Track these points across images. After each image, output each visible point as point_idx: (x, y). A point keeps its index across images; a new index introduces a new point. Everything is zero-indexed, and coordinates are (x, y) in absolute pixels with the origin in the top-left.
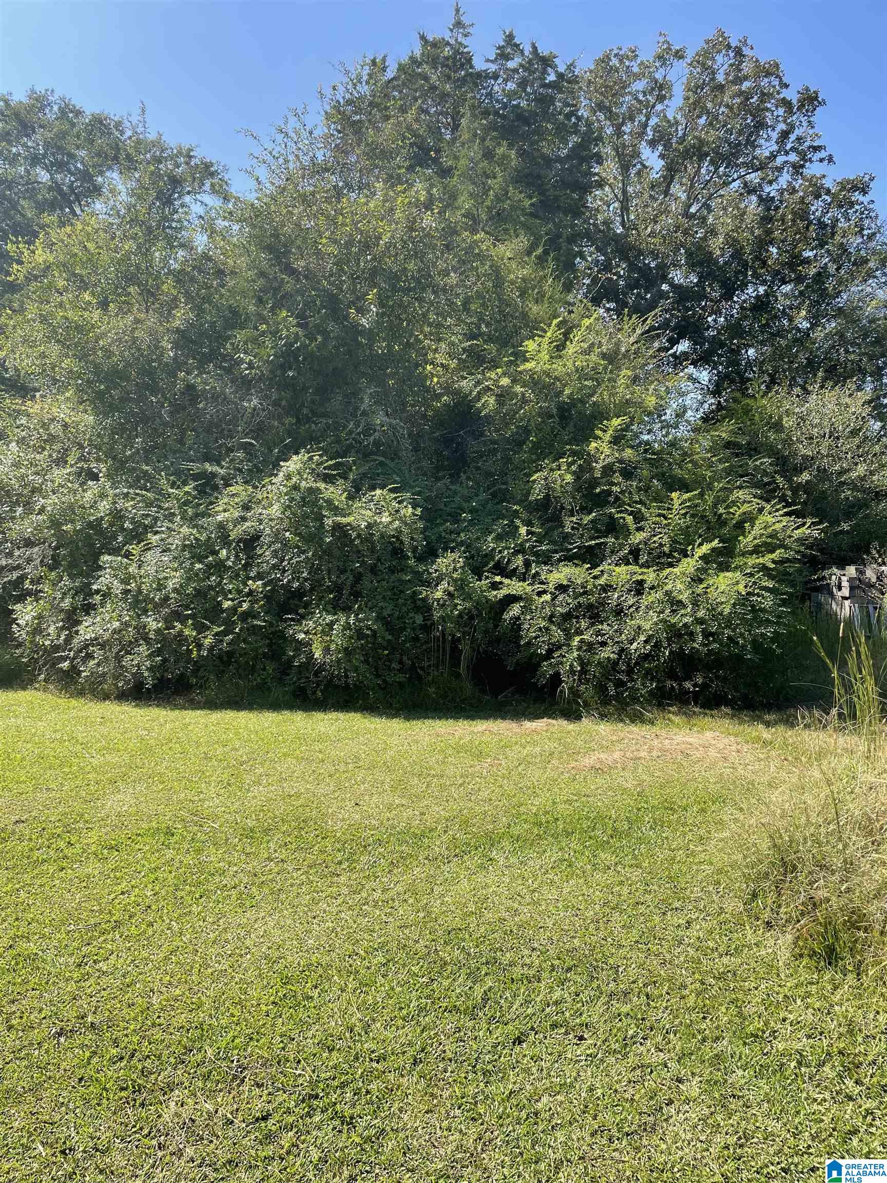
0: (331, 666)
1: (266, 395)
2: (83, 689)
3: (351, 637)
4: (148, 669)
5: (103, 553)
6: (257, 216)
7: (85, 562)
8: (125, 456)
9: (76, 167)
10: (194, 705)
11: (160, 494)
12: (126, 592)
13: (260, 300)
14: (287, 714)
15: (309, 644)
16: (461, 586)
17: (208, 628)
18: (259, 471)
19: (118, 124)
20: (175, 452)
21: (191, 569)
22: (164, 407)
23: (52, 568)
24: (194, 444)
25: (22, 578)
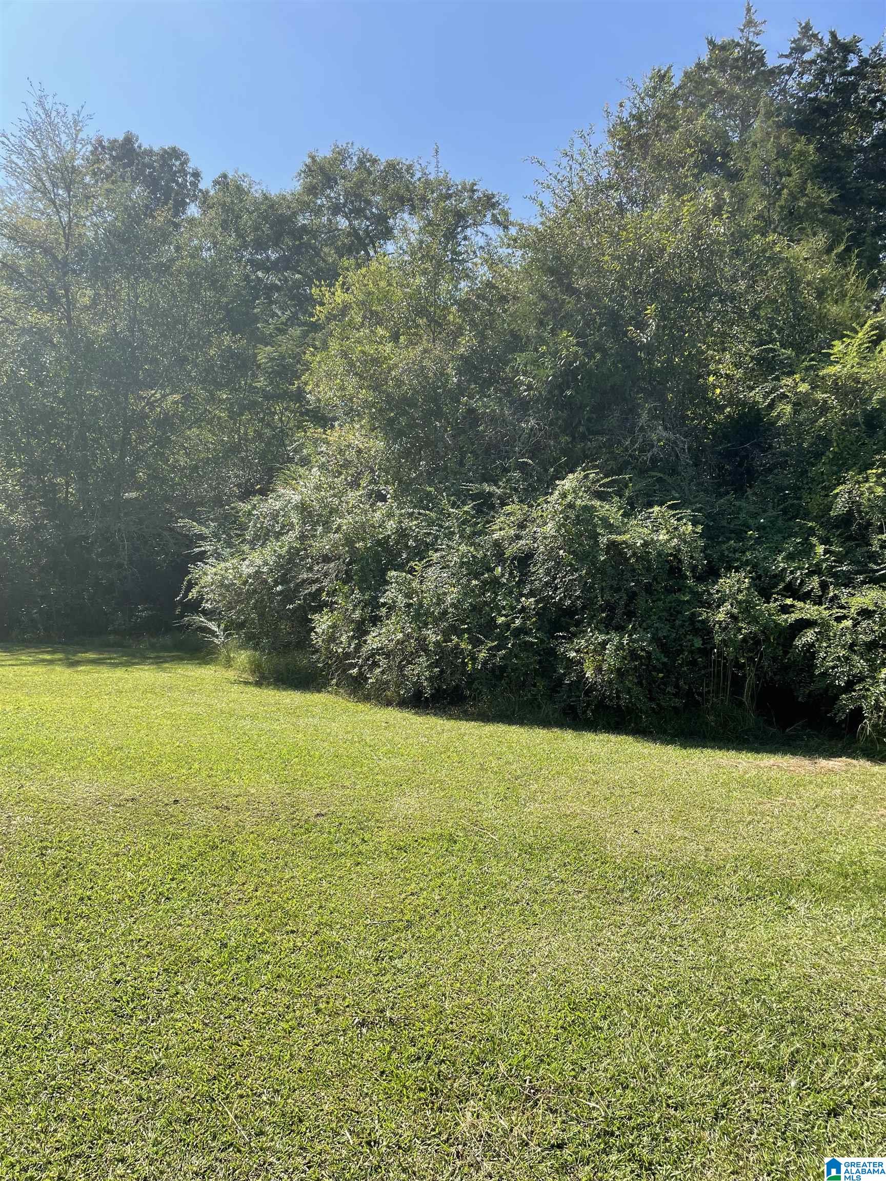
0: (602, 687)
1: (543, 415)
2: (369, 695)
3: (624, 658)
4: (426, 679)
5: (389, 570)
6: (540, 240)
7: (374, 577)
8: (409, 478)
9: (372, 213)
10: (468, 716)
11: (441, 513)
12: (409, 606)
13: (541, 323)
14: (557, 732)
15: (580, 663)
16: (746, 608)
17: (482, 643)
18: (535, 490)
19: (410, 167)
20: (455, 474)
21: (467, 586)
22: (447, 431)
23: (345, 582)
24: (473, 465)
25: (320, 590)
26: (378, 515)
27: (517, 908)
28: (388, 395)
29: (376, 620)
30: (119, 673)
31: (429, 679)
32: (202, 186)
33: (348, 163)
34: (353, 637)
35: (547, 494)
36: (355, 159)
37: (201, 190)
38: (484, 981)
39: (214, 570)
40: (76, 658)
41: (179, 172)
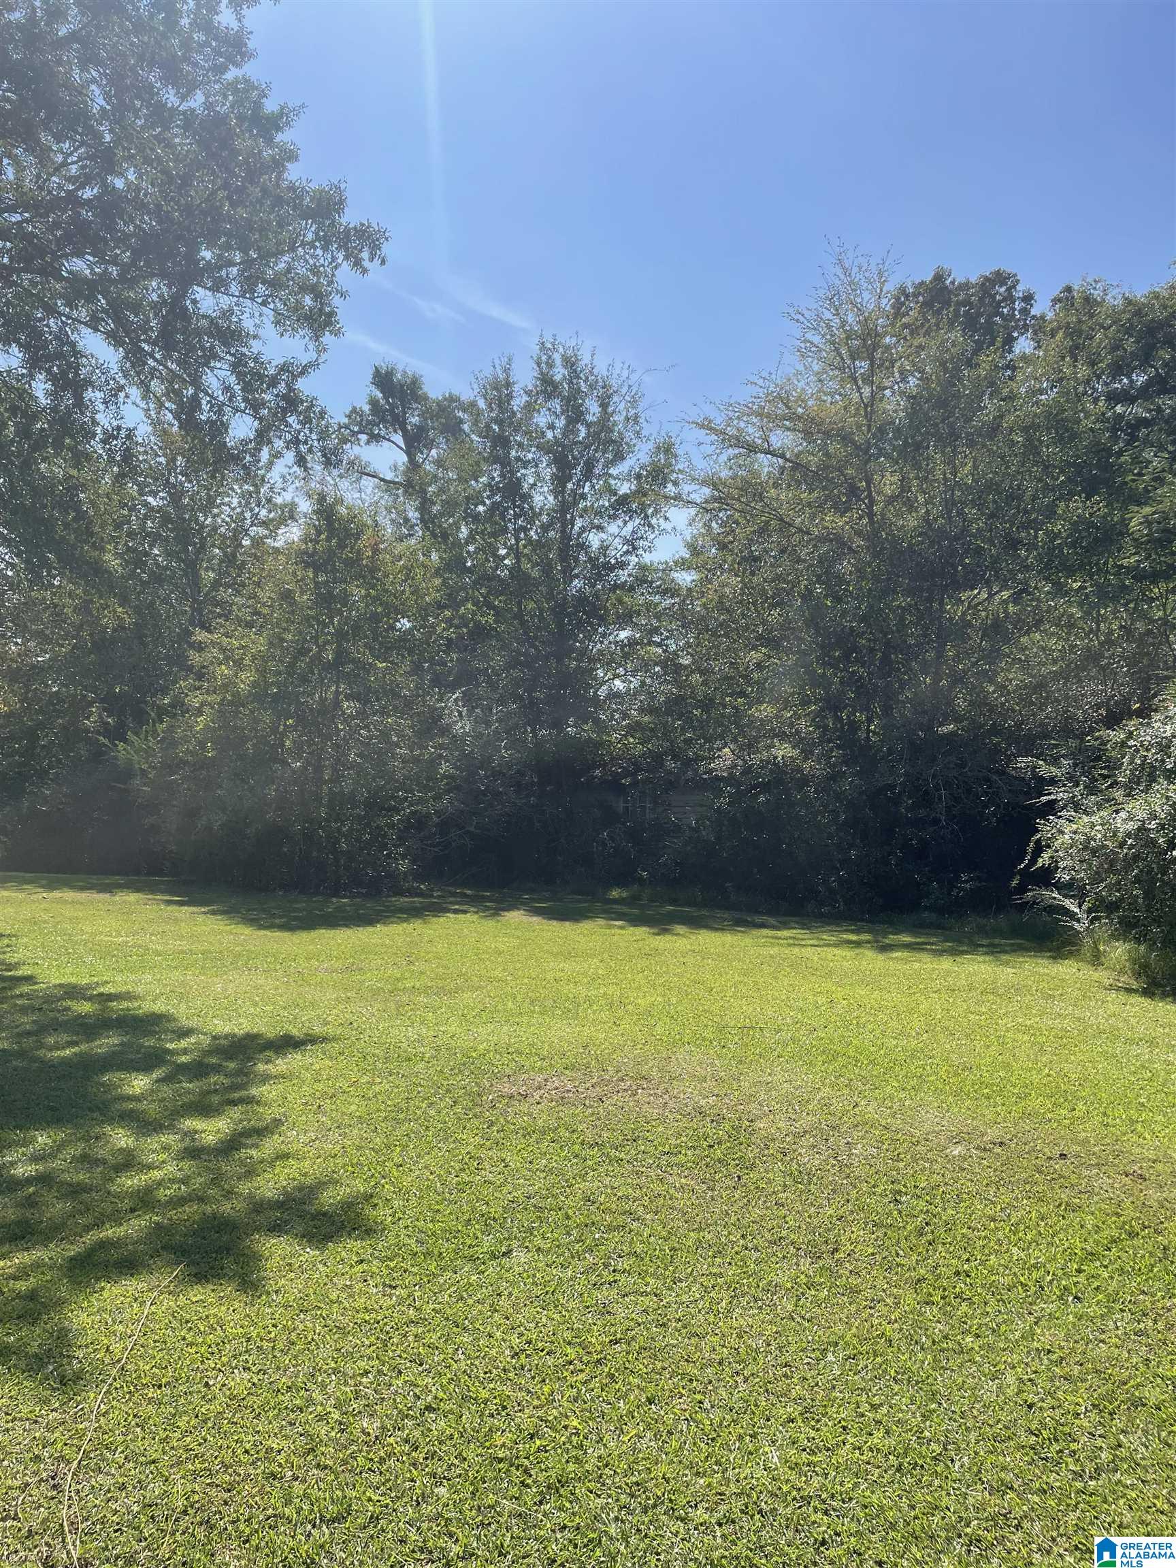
30: (946, 963)
32: (1036, 311)
37: (1034, 317)
39: (1074, 826)
40: (887, 941)
41: (1004, 300)
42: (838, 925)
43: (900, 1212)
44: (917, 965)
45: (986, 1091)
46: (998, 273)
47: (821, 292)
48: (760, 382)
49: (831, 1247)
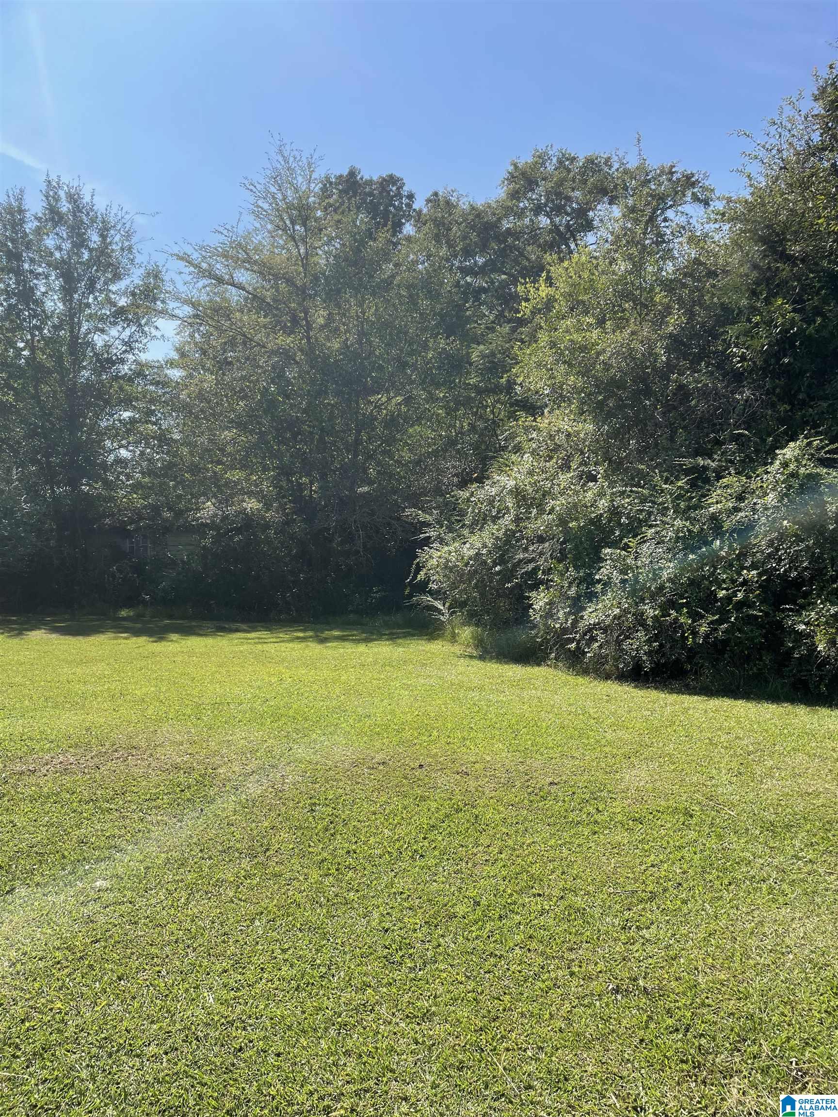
1: (759, 385)
2: (587, 668)
4: (646, 653)
5: (603, 547)
6: (750, 211)
7: (587, 555)
8: (619, 458)
11: (654, 489)
12: (623, 581)
13: (753, 293)
15: (810, 636)
17: (702, 617)
18: (752, 460)
19: (607, 160)
20: (667, 450)
21: (684, 560)
22: (657, 409)
23: (560, 561)
24: (686, 440)
25: (536, 570)
26: (589, 494)
27: (764, 886)
28: (597, 379)
29: (591, 596)
30: (362, 648)
31: (649, 653)
32: (416, 206)
33: (547, 164)
34: (570, 613)
35: (766, 464)
36: (555, 160)
37: (414, 210)
38: (737, 958)
39: (439, 553)
40: (324, 635)
41: (395, 196)
42: (291, 627)
43: (314, 817)
44: (342, 650)
45: (377, 730)
46: (391, 177)
47: (268, 172)
48: (225, 232)
49: (264, 849)
